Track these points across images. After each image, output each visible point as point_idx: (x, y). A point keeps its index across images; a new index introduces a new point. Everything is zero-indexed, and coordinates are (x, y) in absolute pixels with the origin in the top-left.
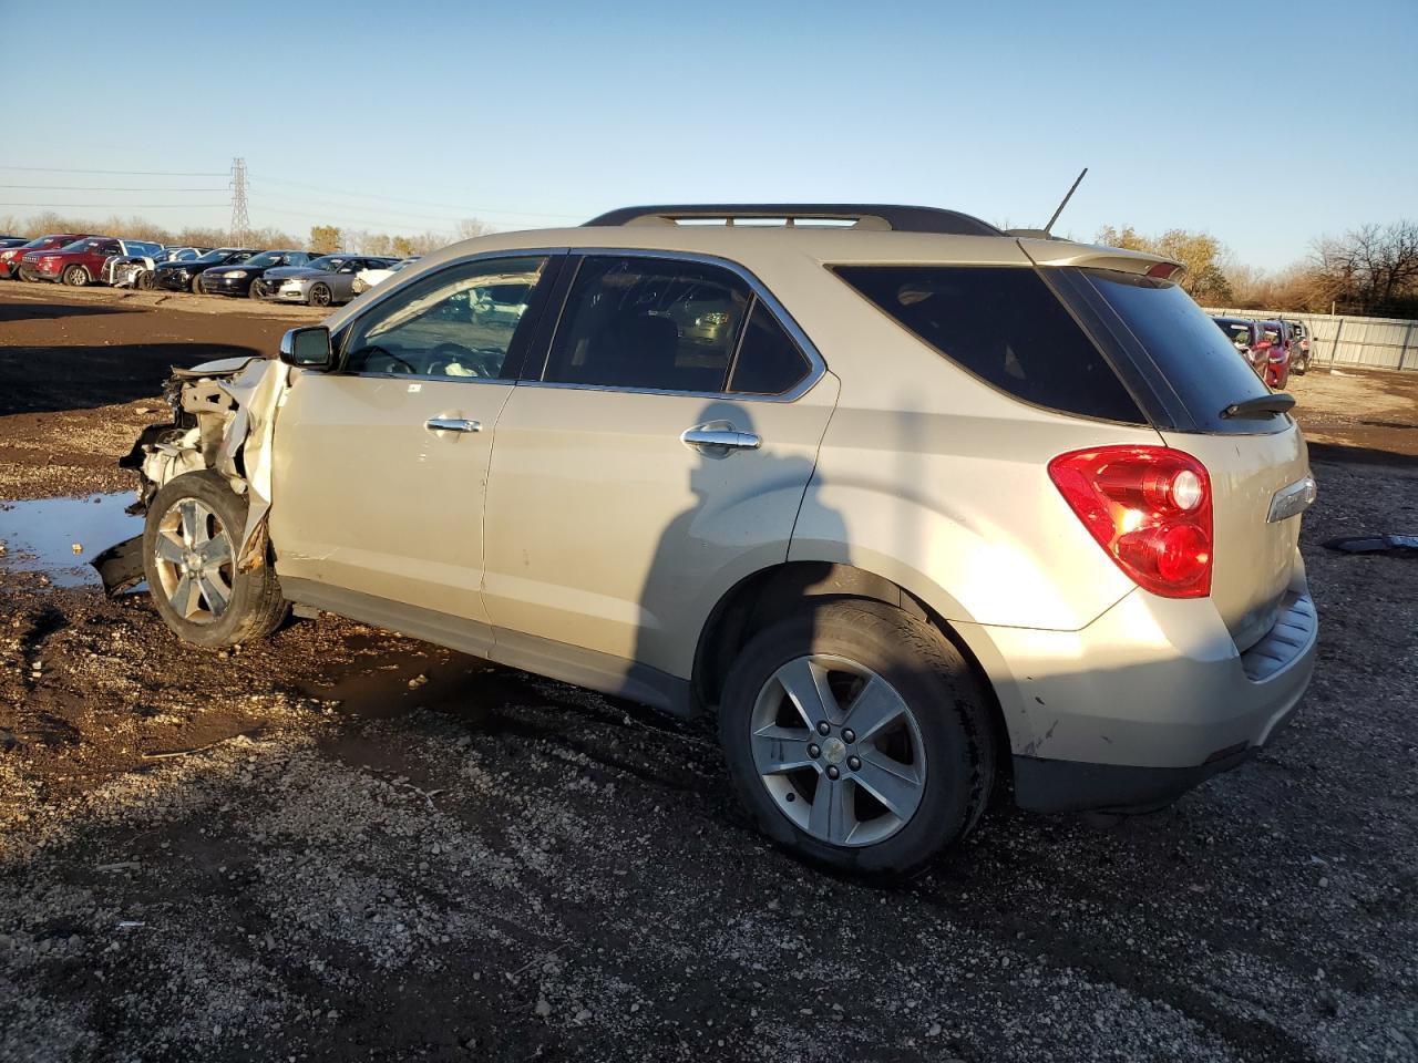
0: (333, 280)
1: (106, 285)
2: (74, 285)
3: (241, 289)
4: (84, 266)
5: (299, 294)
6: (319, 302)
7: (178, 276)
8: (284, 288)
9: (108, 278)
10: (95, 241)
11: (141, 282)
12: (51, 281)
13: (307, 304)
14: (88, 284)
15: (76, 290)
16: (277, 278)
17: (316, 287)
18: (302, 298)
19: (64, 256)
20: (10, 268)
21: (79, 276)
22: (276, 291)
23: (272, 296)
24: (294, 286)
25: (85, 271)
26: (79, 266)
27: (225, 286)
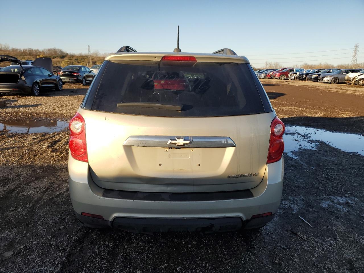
0: (340, 76)
1: (288, 79)
2: (282, 80)
3: (316, 80)
4: (285, 75)
5: (328, 80)
6: (334, 82)
7: (303, 76)
8: (324, 79)
9: (288, 78)
10: (288, 69)
11: (295, 78)
12: (277, 79)
13: (330, 83)
14: (285, 79)
15: (282, 81)
16: (323, 76)
17: (334, 78)
18: (329, 82)
19: (281, 73)
20: (271, 76)
21: (283, 77)
22: (322, 80)
23: (321, 81)
24: (328, 78)
25: (285, 76)
26: (284, 75)
27: (312, 79)
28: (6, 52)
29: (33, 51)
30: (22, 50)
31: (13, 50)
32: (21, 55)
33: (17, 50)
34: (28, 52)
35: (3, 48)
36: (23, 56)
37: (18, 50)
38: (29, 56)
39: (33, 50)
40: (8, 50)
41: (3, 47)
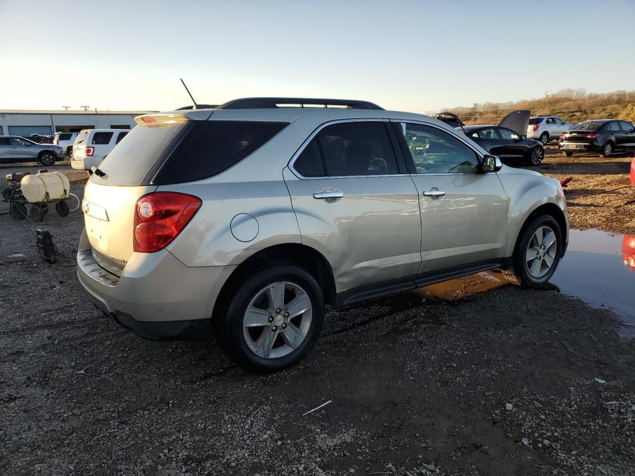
28: (578, 102)
29: (626, 95)
30: (606, 95)
31: (591, 97)
32: (601, 105)
33: (596, 96)
34: (615, 98)
35: (575, 96)
36: (605, 106)
37: (599, 96)
38: (615, 106)
39: (626, 93)
40: (583, 98)
41: (575, 94)
